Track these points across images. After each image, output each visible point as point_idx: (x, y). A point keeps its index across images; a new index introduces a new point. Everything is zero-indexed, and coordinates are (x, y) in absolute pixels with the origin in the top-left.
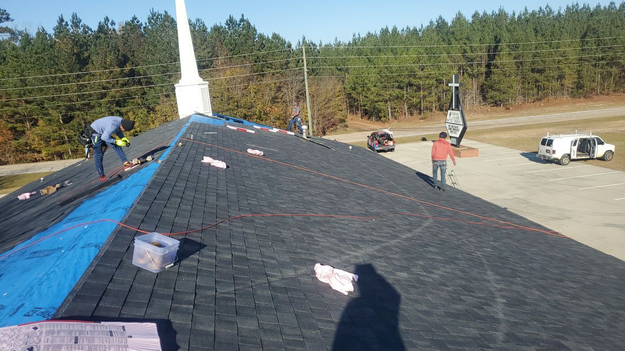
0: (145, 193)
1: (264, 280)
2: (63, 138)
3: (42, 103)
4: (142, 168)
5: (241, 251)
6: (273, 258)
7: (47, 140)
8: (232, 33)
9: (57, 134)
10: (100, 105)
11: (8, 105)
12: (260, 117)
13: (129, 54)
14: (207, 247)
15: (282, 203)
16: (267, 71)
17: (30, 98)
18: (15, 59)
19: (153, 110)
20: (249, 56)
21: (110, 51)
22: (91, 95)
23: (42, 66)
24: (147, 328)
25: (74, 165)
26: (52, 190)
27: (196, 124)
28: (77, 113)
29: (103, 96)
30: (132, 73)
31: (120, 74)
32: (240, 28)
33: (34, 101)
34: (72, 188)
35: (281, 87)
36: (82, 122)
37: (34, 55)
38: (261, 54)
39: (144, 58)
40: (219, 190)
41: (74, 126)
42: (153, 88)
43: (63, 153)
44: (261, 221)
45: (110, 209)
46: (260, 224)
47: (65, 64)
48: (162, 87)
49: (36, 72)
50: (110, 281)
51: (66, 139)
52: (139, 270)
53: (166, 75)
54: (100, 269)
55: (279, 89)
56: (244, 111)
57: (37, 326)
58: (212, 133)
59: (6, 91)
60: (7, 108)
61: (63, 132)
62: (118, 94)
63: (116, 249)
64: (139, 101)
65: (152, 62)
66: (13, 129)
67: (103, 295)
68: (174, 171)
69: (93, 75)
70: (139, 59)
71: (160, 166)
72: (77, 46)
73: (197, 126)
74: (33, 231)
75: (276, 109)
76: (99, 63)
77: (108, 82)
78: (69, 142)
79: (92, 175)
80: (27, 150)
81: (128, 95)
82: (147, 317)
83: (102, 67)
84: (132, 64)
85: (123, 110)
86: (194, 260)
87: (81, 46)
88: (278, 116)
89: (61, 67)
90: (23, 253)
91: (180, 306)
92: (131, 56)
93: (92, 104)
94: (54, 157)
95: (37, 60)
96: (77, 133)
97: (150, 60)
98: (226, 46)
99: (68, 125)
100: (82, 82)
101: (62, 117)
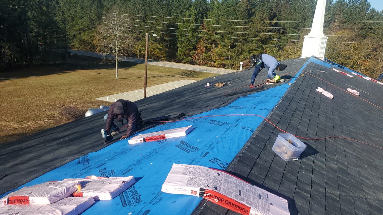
0: (281, 103)
1: (361, 195)
2: (228, 56)
3: (222, 36)
4: (278, 85)
5: (344, 165)
6: (369, 179)
7: (220, 56)
8: (350, 6)
9: (226, 54)
10: (253, 41)
11: (207, 34)
12: (353, 66)
13: (277, 13)
14: (319, 153)
15: (374, 136)
16: (369, 35)
17: (218, 32)
18: (217, 9)
19: (282, 49)
20: (359, 23)
21: (267, 10)
22: (249, 35)
23: (229, 15)
24: (282, 201)
25: (232, 73)
26: (221, 85)
27: (313, 63)
28: (239, 43)
29: (256, 36)
30: (276, 25)
31: (269, 25)
32: (358, 3)
33: (219, 33)
34: (232, 87)
35: (377, 48)
36: (240, 49)
37: (227, 8)
38: (369, 23)
39: (286, 17)
40: (327, 113)
41: (235, 51)
42: (286, 36)
43: (226, 65)
44: (357, 146)
45: (258, 107)
46: (357, 148)
47: (241, 15)
48: (292, 36)
49: (225, 18)
50: (258, 158)
51: (229, 57)
52: (276, 155)
53: (296, 29)
54: (253, 146)
55: (375, 49)
56: (342, 60)
57: (220, 173)
58: (323, 72)
59: (208, 26)
60: (207, 35)
61: (229, 53)
62: (264, 36)
63: (262, 136)
64: (275, 43)
65: (291, 19)
66: (206, 47)
67: (254, 165)
68: (299, 92)
69: (254, 23)
70: (283, 17)
71: (290, 87)
72: (250, 5)
73: (314, 65)
74: (212, 107)
75: (368, 63)
76: (259, 17)
77: (261, 29)
78: (231, 59)
79: (244, 82)
80: (209, 59)
81: (270, 38)
82: (279, 192)
83: (260, 19)
84: (278, 19)
85: (264, 46)
86: (310, 160)
87: (252, 5)
88: (368, 68)
89: (238, 16)
90: (206, 118)
91: (301, 192)
92: (279, 14)
93: (248, 40)
94: (220, 66)
95: (228, 11)
96: (236, 55)
97: (289, 18)
98: (344, 14)
99: (232, 50)
100: (247, 26)
101: (231, 45)
